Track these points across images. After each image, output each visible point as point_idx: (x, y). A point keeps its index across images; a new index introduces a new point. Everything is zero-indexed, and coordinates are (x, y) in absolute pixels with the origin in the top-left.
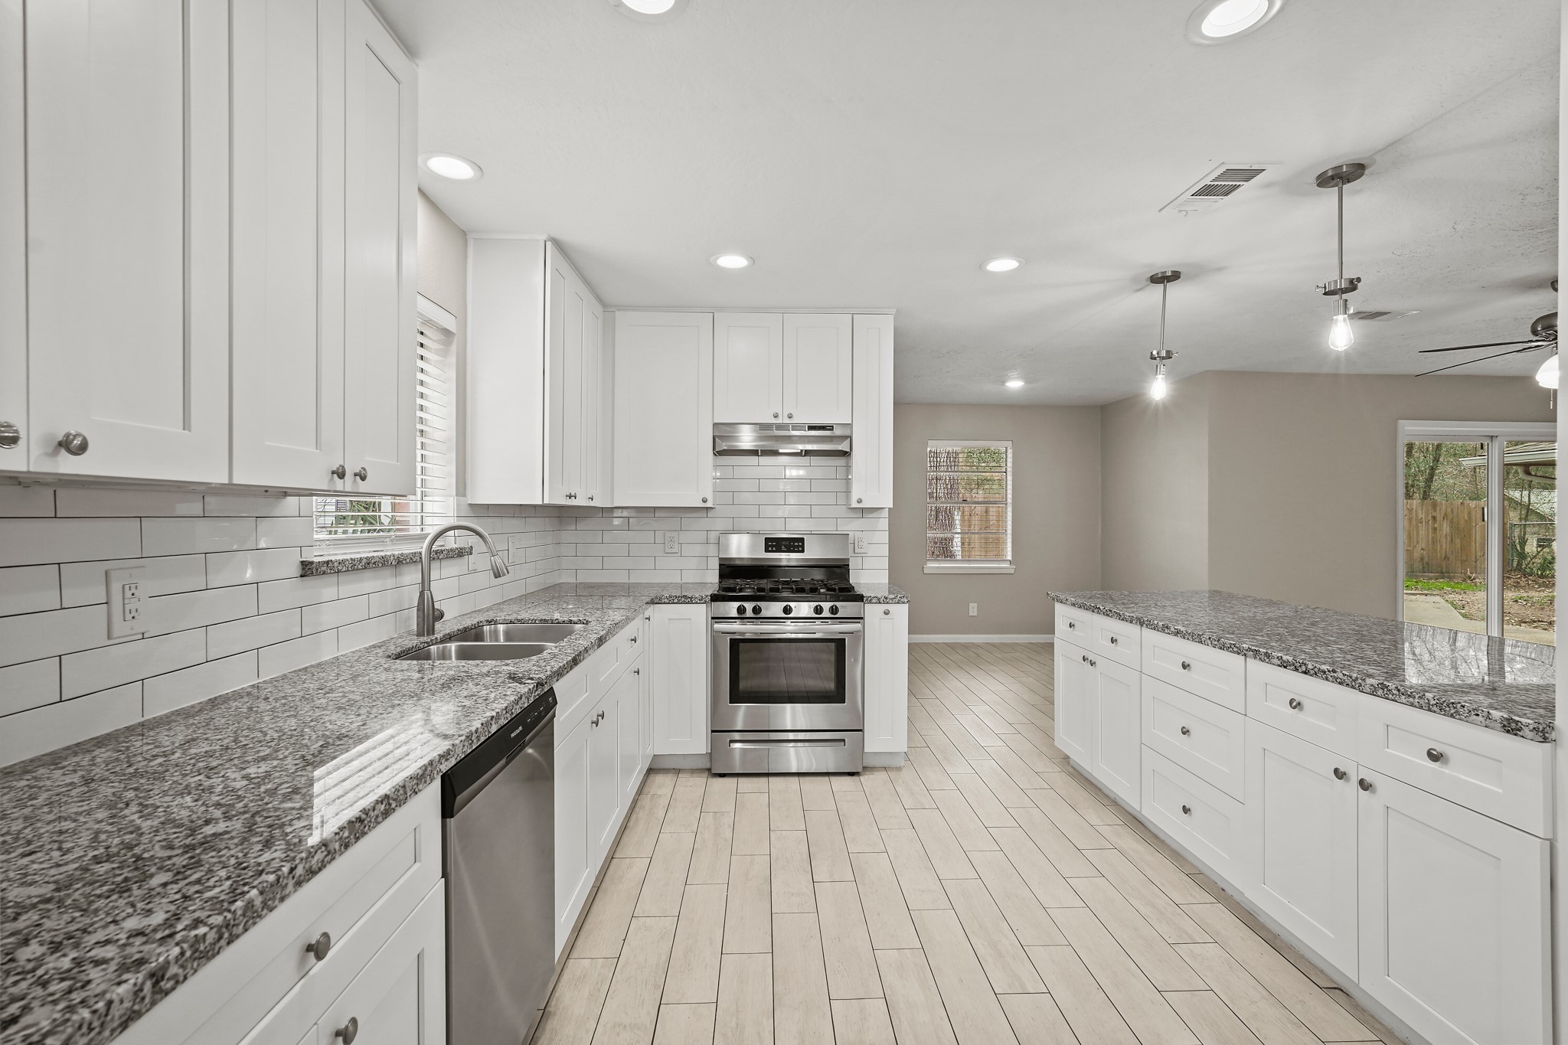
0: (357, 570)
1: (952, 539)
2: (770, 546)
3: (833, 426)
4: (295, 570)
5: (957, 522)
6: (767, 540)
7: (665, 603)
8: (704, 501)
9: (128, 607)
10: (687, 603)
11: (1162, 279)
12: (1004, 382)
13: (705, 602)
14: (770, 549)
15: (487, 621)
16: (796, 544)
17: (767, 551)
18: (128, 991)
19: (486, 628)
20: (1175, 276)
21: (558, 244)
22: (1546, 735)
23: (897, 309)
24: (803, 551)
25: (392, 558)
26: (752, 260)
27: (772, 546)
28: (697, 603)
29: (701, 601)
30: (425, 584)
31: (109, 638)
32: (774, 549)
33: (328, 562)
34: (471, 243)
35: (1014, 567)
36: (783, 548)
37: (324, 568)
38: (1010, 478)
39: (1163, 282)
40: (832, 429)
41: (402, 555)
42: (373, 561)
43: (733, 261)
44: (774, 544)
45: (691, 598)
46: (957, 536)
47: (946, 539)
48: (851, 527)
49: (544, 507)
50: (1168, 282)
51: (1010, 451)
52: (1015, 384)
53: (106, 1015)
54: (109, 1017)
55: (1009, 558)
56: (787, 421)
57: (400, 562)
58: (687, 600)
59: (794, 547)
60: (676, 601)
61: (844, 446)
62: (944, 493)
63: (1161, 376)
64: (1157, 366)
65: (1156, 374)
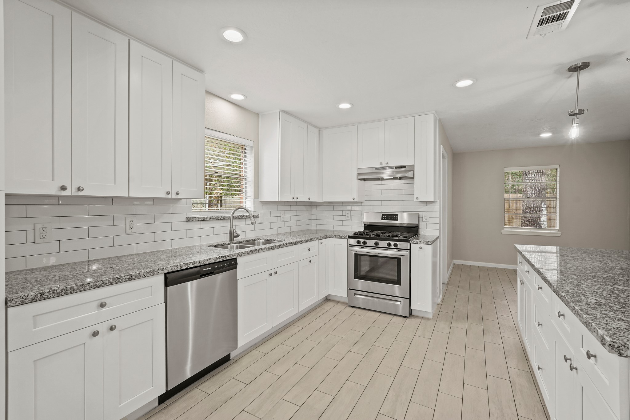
0: (206, 220)
1: (540, 218)
2: (384, 217)
3: (406, 166)
4: (185, 219)
5: (543, 209)
6: (383, 215)
7: (332, 238)
8: (354, 199)
9: (130, 226)
10: (340, 238)
11: (575, 69)
12: (539, 134)
13: (346, 238)
14: (384, 219)
15: (258, 239)
16: (395, 217)
17: (382, 219)
18: (33, 294)
19: (256, 241)
20: (585, 66)
21: (284, 112)
22: (621, 351)
23: (436, 112)
24: (397, 220)
25: (221, 217)
26: (352, 104)
27: (385, 218)
28: (343, 238)
29: (345, 238)
30: (232, 226)
31: (126, 233)
32: (385, 219)
33: (194, 218)
34: (260, 117)
35: (561, 233)
36: (389, 218)
37: (193, 219)
38: (558, 185)
39: (577, 71)
40: (406, 168)
41: (225, 216)
42: (212, 218)
43: (345, 106)
44: (385, 217)
45: (341, 236)
46: (543, 216)
47: (536, 218)
48: (421, 210)
49: (279, 201)
50: (580, 70)
51: (558, 170)
52: (546, 135)
53: (27, 297)
54: (28, 298)
55: (558, 228)
56: (386, 165)
57: (224, 219)
58: (340, 237)
59: (394, 218)
60: (336, 237)
61: (410, 174)
62: (534, 194)
63: (576, 125)
64: (573, 119)
65: (572, 124)
